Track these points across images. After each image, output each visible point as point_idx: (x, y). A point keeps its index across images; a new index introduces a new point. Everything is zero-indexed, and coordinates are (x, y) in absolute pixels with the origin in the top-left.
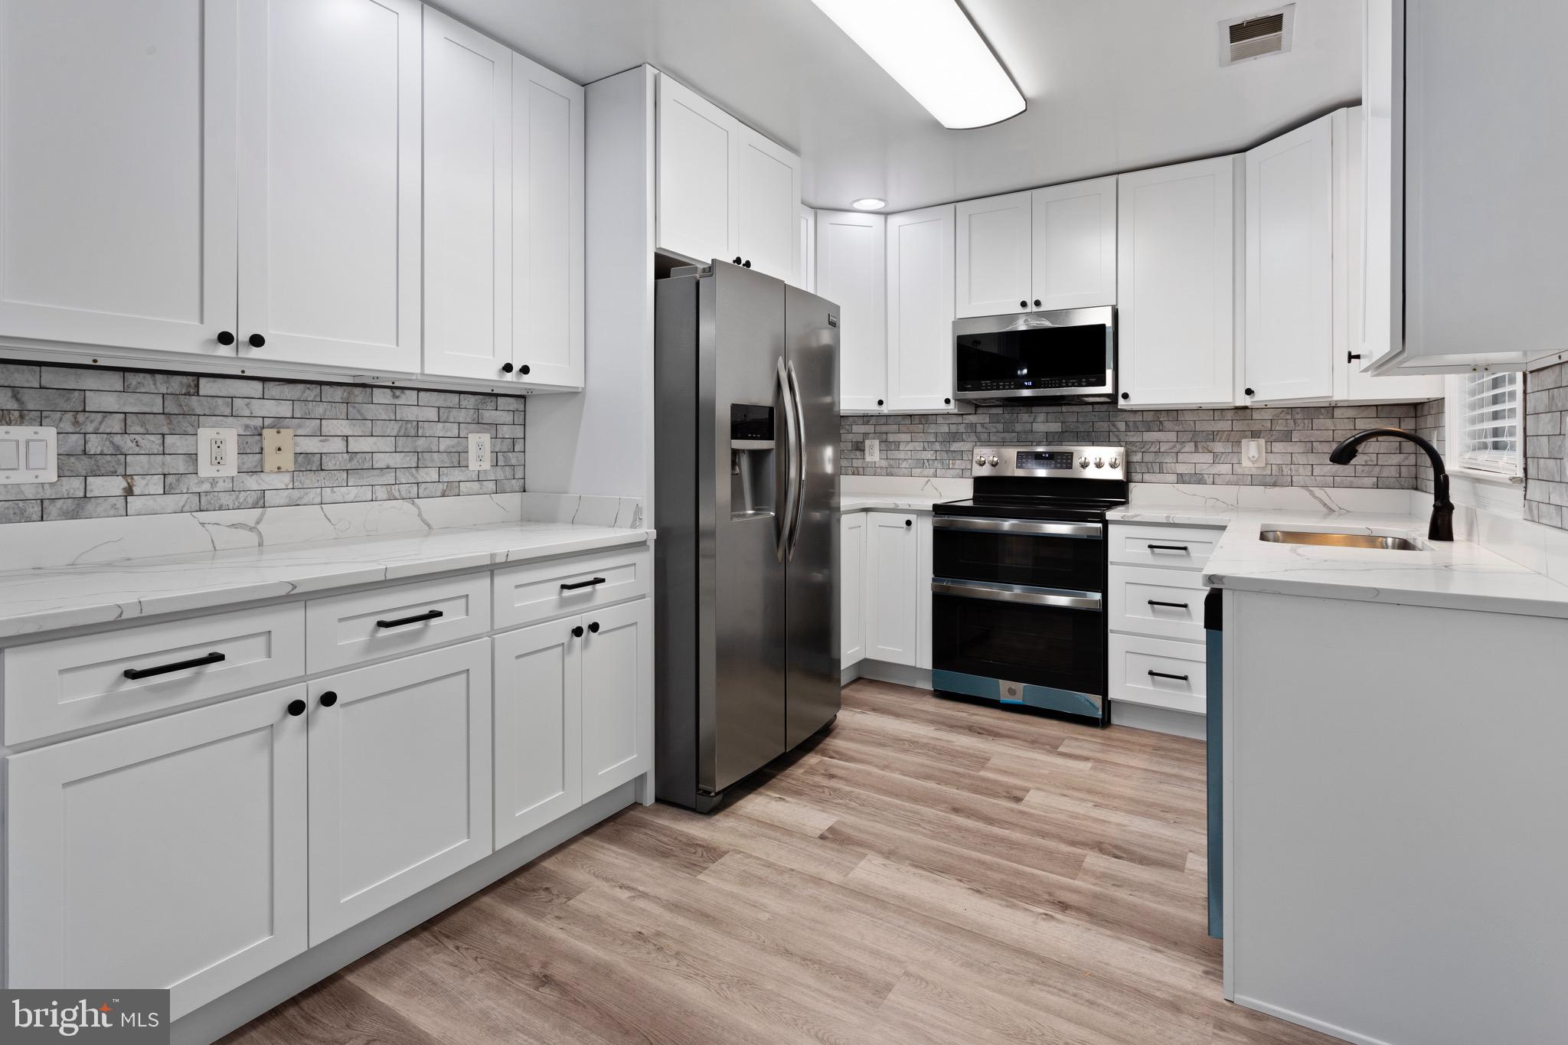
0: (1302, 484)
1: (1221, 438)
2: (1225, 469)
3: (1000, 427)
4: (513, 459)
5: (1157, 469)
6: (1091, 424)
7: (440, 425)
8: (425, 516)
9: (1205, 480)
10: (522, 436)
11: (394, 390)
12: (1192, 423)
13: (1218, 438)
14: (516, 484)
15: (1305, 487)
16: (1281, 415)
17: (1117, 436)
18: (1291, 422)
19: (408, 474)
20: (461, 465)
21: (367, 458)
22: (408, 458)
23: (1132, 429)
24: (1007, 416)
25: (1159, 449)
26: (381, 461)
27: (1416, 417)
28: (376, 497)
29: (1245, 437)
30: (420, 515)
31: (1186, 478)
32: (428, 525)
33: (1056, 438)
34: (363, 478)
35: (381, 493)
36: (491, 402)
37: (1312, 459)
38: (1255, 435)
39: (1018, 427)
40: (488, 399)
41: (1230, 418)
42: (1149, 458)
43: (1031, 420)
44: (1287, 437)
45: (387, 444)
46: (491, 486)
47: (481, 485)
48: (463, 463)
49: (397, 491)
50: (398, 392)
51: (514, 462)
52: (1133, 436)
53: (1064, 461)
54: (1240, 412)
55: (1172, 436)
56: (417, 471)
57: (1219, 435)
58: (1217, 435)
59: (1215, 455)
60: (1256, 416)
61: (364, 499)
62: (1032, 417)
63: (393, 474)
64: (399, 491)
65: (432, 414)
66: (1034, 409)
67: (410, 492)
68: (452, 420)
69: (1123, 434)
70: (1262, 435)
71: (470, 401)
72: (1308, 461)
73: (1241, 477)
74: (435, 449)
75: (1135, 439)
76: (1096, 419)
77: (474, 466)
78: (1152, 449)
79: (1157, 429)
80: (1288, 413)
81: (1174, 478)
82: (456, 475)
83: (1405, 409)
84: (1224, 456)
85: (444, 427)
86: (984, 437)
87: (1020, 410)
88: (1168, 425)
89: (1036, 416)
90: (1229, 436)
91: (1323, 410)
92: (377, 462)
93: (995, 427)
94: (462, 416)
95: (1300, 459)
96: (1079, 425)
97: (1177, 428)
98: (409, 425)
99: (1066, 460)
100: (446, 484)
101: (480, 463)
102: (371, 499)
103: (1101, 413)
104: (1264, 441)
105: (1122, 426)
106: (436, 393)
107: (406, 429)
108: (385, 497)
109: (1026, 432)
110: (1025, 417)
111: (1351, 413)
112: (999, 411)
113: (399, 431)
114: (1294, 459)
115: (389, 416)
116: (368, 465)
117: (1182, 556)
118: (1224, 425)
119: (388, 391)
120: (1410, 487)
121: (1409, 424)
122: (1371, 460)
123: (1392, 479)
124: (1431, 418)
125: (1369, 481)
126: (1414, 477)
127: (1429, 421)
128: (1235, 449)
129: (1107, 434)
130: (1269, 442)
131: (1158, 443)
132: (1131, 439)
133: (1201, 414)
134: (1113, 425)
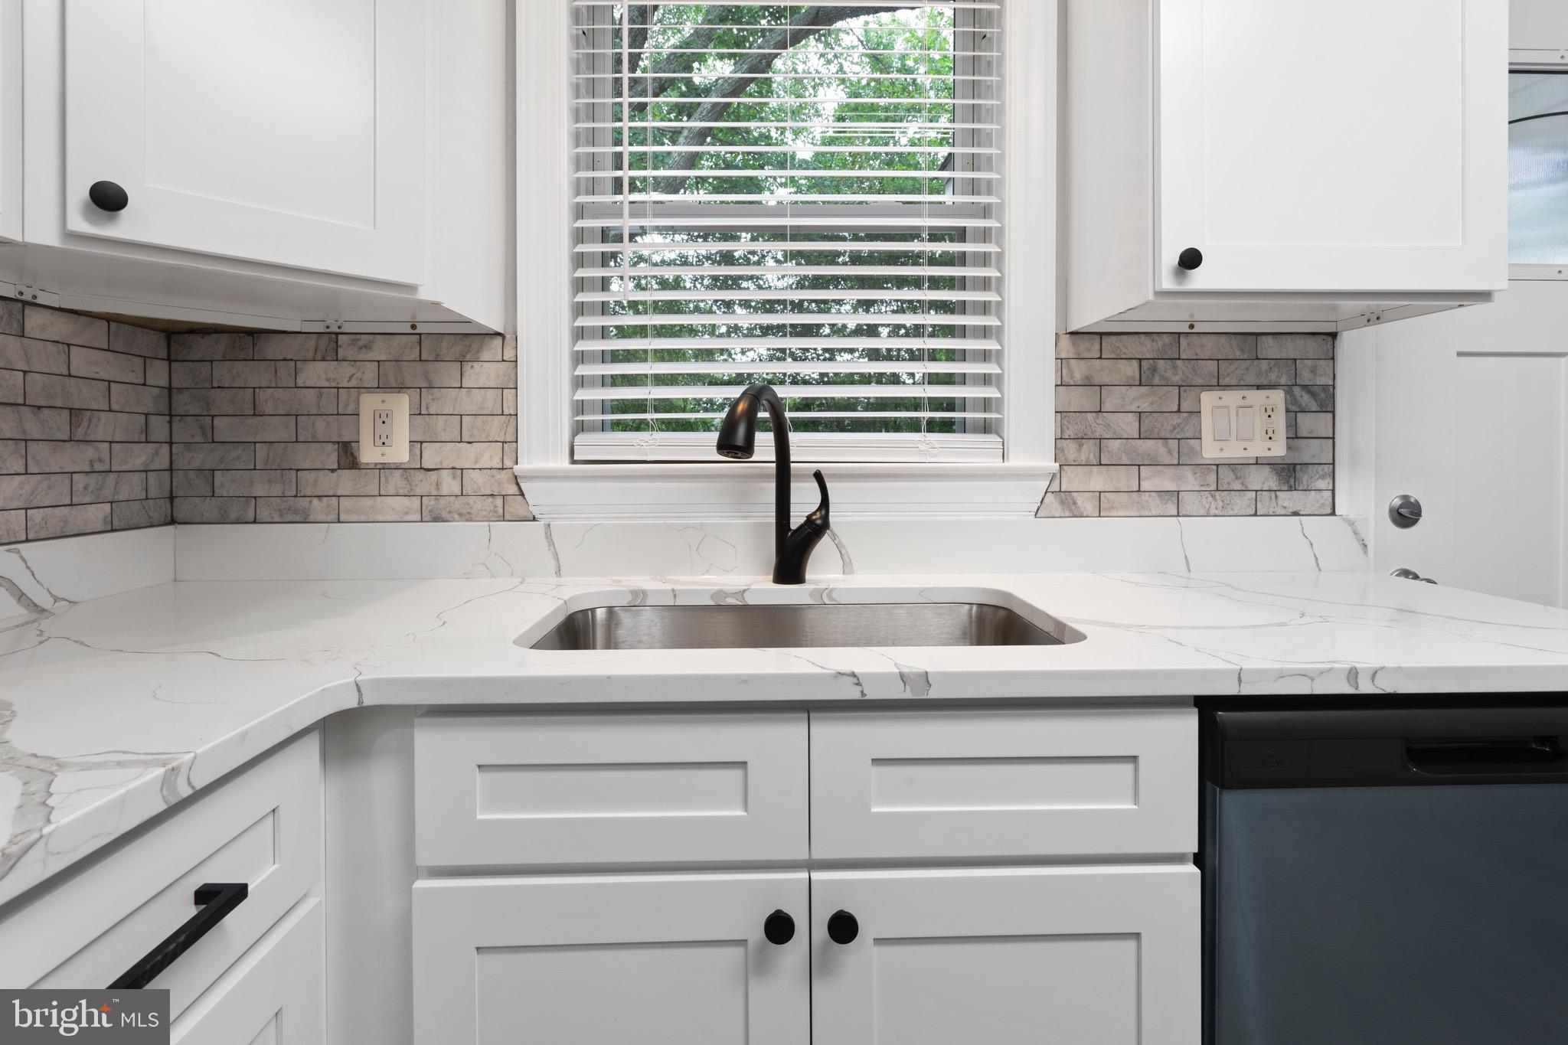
27: (169, 360)
111: (60, 329)
120: (162, 520)
121: (158, 375)
122: (100, 460)
123: (136, 506)
124: (346, 370)
125: (96, 514)
126: (167, 494)
127: (316, 373)
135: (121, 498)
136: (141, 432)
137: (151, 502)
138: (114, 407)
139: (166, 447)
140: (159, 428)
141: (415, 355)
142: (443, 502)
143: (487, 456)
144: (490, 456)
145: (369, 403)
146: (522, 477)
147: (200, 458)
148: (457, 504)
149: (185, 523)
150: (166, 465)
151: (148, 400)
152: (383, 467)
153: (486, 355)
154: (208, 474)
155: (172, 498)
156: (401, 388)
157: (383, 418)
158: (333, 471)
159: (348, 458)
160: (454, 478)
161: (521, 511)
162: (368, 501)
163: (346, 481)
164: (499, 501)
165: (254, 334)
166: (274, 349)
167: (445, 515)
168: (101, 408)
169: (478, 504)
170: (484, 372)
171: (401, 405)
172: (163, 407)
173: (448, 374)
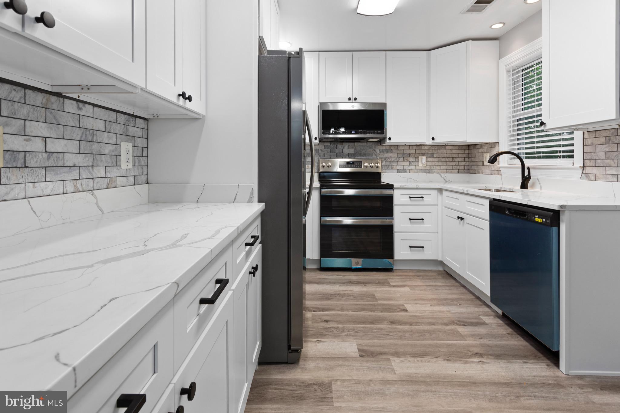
0: (437, 172)
1: (412, 156)
2: (413, 167)
3: (329, 151)
4: (143, 161)
5: (390, 167)
6: (366, 150)
7: (106, 134)
8: (100, 204)
9: (407, 172)
10: (146, 146)
11: (79, 103)
12: (403, 150)
13: (411, 156)
14: (144, 178)
15: (438, 173)
16: (431, 148)
17: (376, 155)
18: (434, 150)
19: (87, 171)
20: (117, 165)
21: (61, 158)
22: (87, 159)
23: (381, 152)
24: (332, 146)
25: (391, 160)
26: (70, 160)
27: (469, 149)
28: (67, 190)
29: (420, 156)
30: (97, 203)
31: (400, 171)
32: (102, 211)
33: (352, 156)
34: (58, 174)
35: (70, 187)
36: (133, 121)
37: (440, 163)
38: (423, 155)
39: (337, 151)
40: (132, 119)
41: (415, 149)
42: (387, 163)
43: (342, 148)
44: (432, 156)
45: (73, 146)
46: (132, 179)
47: (127, 179)
48: (118, 164)
49: (80, 184)
50: (81, 105)
51: (143, 164)
52: (382, 155)
53: (359, 165)
54: (418, 146)
55: (396, 155)
56: (93, 169)
59: (410, 162)
60: (423, 148)
61: (58, 193)
62: (343, 147)
63: (78, 171)
64: (81, 185)
65: (100, 125)
66: (343, 143)
67: (88, 186)
68: (112, 131)
69: (378, 154)
70: (425, 155)
71: (122, 118)
73: (418, 170)
74: (103, 152)
75: (382, 156)
76: (368, 148)
77: (124, 166)
78: (389, 160)
79: (390, 152)
80: (433, 147)
81: (396, 171)
82: (114, 172)
83: (466, 146)
84: (413, 162)
85: (108, 136)
86: (322, 155)
87: (338, 144)
88: (394, 151)
89: (344, 146)
90: (414, 155)
91: (443, 146)
92: (67, 161)
93: (327, 151)
94: (118, 129)
95: (437, 164)
96: (362, 150)
97: (397, 152)
98: (88, 133)
99: (358, 164)
100: (109, 179)
101: (128, 164)
102: (62, 192)
103: (370, 146)
104: (426, 157)
105: (378, 151)
106: (104, 110)
107: (86, 135)
108: (72, 190)
109: (340, 153)
110: (340, 147)
111: (451, 148)
112: (329, 144)
113: (82, 136)
114: (435, 163)
115: (75, 124)
116: (60, 164)
117: (421, 200)
118: (413, 151)
119: (74, 102)
120: (467, 173)
121: (467, 152)
122: (457, 164)
123: (462, 170)
124: (483, 149)
125: (456, 171)
126: (468, 169)
127: (481, 150)
128: (417, 160)
129: (372, 154)
130: (427, 157)
131: (390, 158)
132: (381, 156)
133: (405, 147)
134: (375, 151)
135: (460, 169)
136: (464, 160)
137: (465, 170)
138: (459, 157)
139: (467, 162)
140: (467, 159)
142: (492, 171)
145: (485, 155)
146: (500, 167)
147: (471, 164)
148: (494, 172)
149: (470, 173)
150: (468, 165)
151: (465, 156)
154: (472, 166)
156: (488, 152)
157: (486, 158)
158: (482, 166)
159: (484, 165)
160: (493, 167)
161: (500, 174)
162: (485, 171)
163: (483, 168)
164: (498, 172)
165: (475, 145)
166: (477, 147)
167: (492, 174)
168: (457, 157)
169: (496, 172)
170: (496, 149)
171: (488, 155)
172: (467, 156)
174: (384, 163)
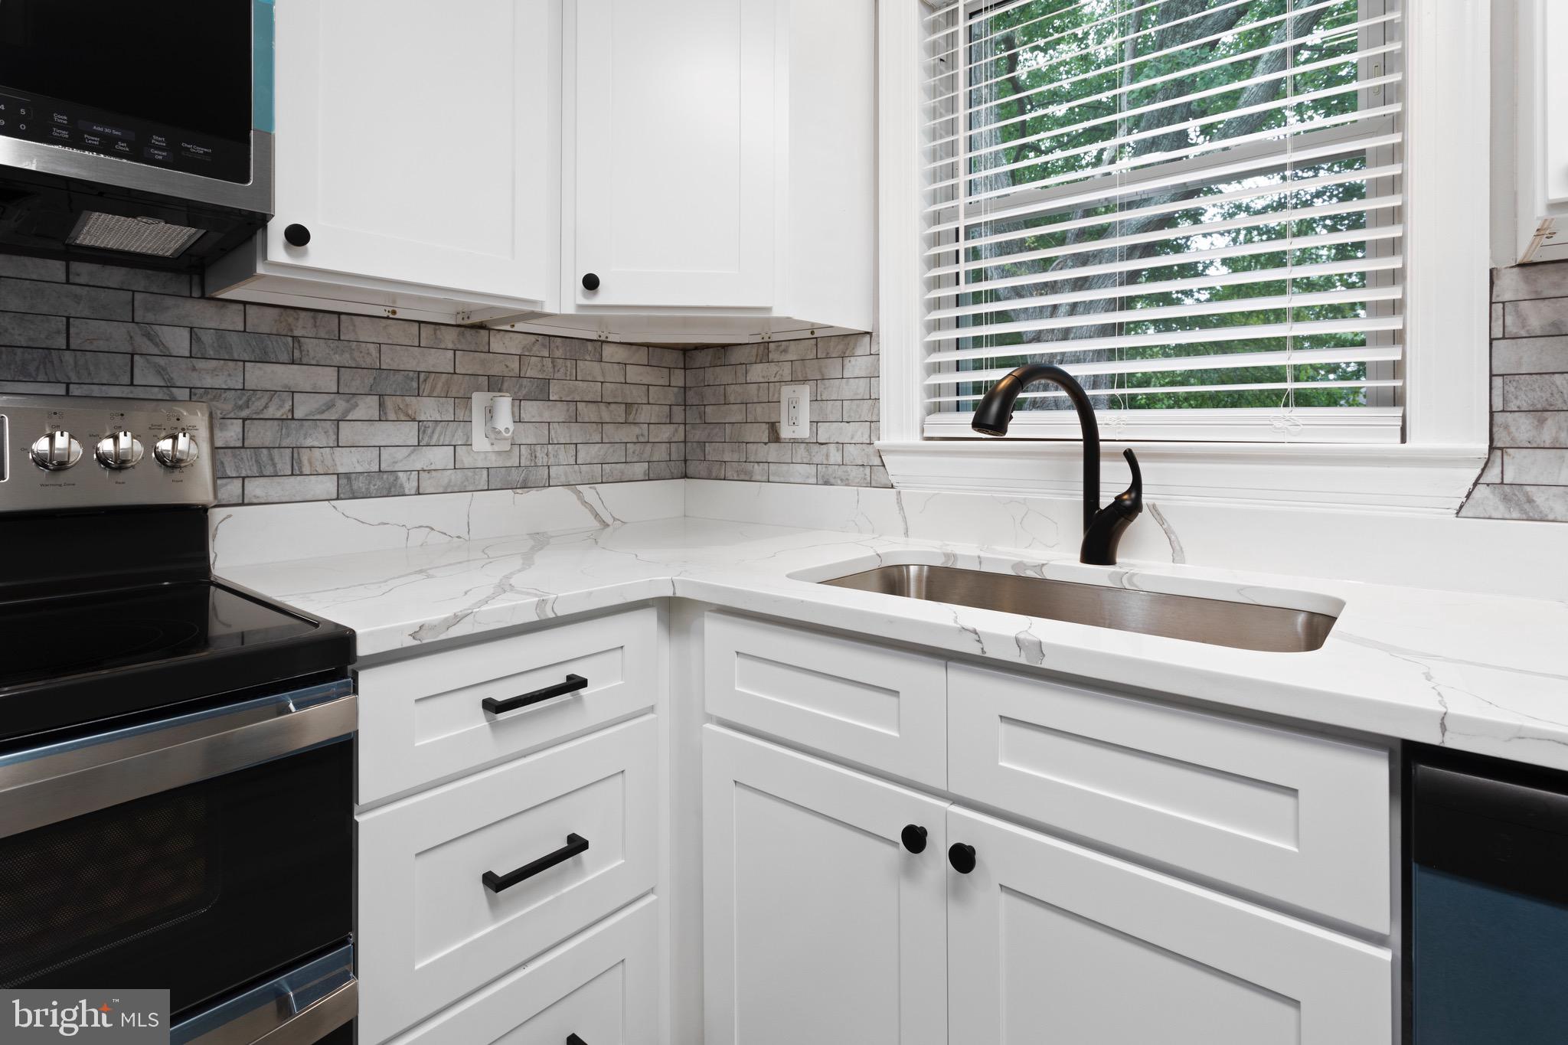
0: (563, 480)
1: (432, 388)
2: (439, 457)
5: (283, 464)
9: (402, 486)
12: (373, 349)
13: (428, 387)
15: (568, 485)
16: (534, 349)
17: (160, 371)
18: (548, 362)
23: (211, 353)
25: (292, 411)
29: (478, 389)
31: (360, 484)
37: (576, 433)
38: (495, 384)
41: (450, 346)
42: (262, 434)
44: (541, 392)
52: (213, 372)
54: (468, 333)
55: (327, 379)
57: (430, 380)
58: (425, 380)
59: (422, 427)
60: (492, 345)
69: (184, 364)
70: (506, 385)
72: (570, 436)
73: (470, 473)
75: (219, 382)
78: (271, 412)
79: (285, 357)
80: (544, 345)
81: (329, 485)
83: (674, 354)
84: (439, 429)
88: (315, 348)
90: (448, 385)
91: (590, 345)
95: (560, 434)
97: (337, 359)
104: (508, 397)
105: (178, 341)
111: (621, 354)
114: (552, 432)
118: (440, 360)
120: (679, 475)
121: (678, 379)
122: (642, 435)
123: (663, 465)
124: (773, 368)
125: (640, 469)
126: (683, 458)
127: (757, 372)
128: (460, 416)
129: (123, 361)
130: (518, 400)
131: (287, 396)
132: (209, 381)
133: (394, 329)
134: (148, 336)
135: (654, 460)
136: (667, 417)
137: (672, 463)
138: (651, 401)
139: (682, 426)
140: (678, 414)
141: (813, 355)
142: (831, 469)
143: (859, 433)
144: (861, 433)
145: (787, 392)
146: (884, 451)
147: (698, 435)
148: (840, 471)
149: (691, 478)
150: (682, 438)
151: (671, 396)
152: (795, 442)
153: (859, 352)
154: (702, 444)
155: (685, 461)
156: (805, 381)
157: (794, 405)
158: (766, 444)
159: (775, 437)
160: (838, 450)
161: (884, 481)
162: (785, 467)
163: (772, 452)
164: (868, 470)
165: (725, 347)
166: (735, 356)
167: (832, 481)
168: (644, 402)
169: (855, 473)
170: (857, 365)
171: (804, 392)
172: (681, 401)
173: (833, 368)
174: (231, 434)
